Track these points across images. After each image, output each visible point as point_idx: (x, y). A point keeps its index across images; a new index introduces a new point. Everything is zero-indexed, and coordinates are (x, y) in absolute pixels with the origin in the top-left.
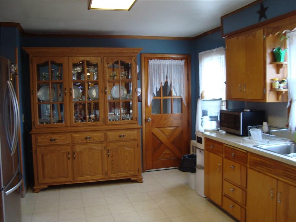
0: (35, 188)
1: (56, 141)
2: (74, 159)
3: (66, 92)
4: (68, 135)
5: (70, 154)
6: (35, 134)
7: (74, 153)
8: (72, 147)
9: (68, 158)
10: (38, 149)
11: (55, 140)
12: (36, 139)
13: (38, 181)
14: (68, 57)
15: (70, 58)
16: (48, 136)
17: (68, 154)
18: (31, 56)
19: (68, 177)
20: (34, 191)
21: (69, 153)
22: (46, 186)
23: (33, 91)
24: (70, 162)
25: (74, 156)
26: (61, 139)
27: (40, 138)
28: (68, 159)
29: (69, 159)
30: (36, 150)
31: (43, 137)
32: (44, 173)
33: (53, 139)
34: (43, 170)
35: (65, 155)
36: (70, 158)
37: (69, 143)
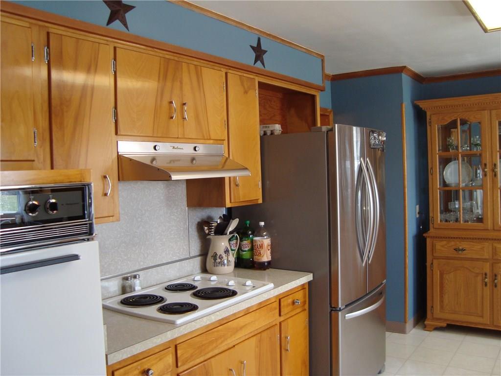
0: (426, 322)
1: (464, 252)
2: (496, 286)
3: (486, 170)
4: (487, 244)
5: (488, 276)
6: (431, 237)
7: (496, 276)
8: (492, 266)
9: (484, 283)
10: (435, 262)
11: (463, 250)
12: (433, 246)
13: (433, 313)
14: (490, 110)
15: (494, 112)
16: (453, 243)
17: (484, 276)
18: (428, 114)
19: (482, 316)
20: (425, 328)
21: (486, 274)
22: (444, 325)
23: (432, 168)
24: (487, 290)
25: (496, 281)
26: (473, 249)
27: (439, 245)
28: (484, 285)
29: (486, 285)
30: (432, 264)
31: (444, 243)
32: (442, 301)
33: (461, 248)
34: (442, 297)
35: (479, 278)
36: (488, 285)
37: (487, 257)
